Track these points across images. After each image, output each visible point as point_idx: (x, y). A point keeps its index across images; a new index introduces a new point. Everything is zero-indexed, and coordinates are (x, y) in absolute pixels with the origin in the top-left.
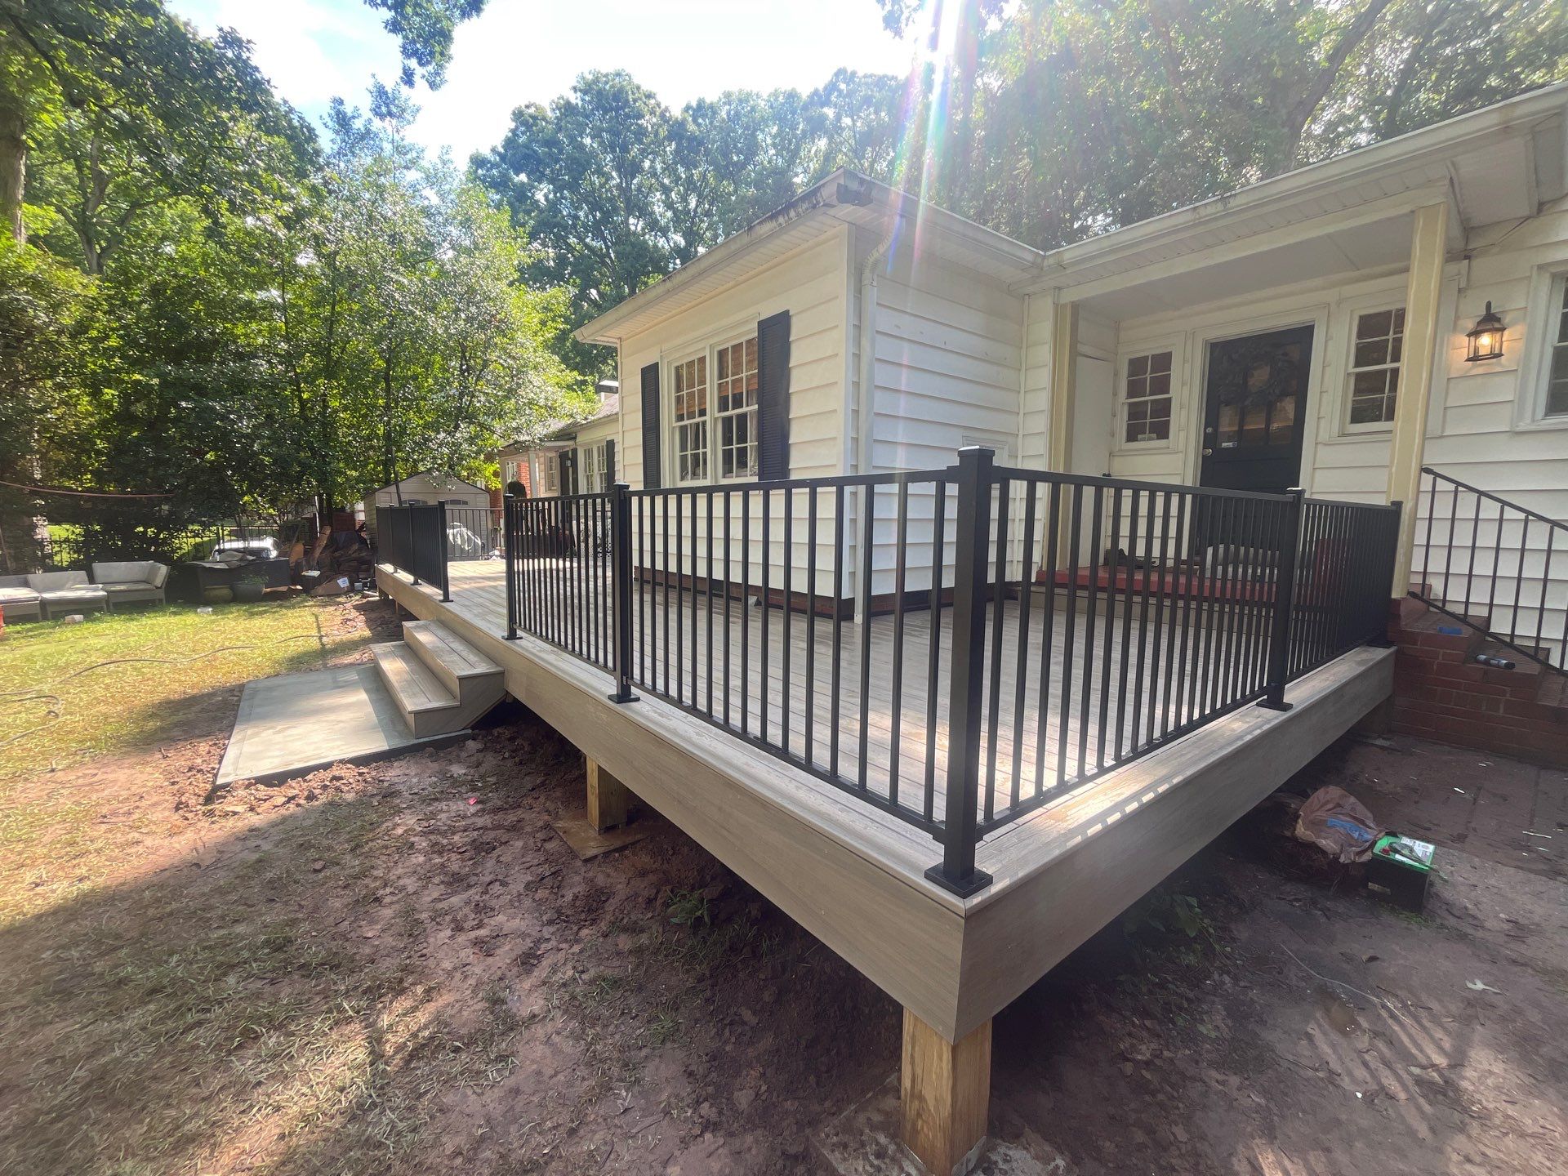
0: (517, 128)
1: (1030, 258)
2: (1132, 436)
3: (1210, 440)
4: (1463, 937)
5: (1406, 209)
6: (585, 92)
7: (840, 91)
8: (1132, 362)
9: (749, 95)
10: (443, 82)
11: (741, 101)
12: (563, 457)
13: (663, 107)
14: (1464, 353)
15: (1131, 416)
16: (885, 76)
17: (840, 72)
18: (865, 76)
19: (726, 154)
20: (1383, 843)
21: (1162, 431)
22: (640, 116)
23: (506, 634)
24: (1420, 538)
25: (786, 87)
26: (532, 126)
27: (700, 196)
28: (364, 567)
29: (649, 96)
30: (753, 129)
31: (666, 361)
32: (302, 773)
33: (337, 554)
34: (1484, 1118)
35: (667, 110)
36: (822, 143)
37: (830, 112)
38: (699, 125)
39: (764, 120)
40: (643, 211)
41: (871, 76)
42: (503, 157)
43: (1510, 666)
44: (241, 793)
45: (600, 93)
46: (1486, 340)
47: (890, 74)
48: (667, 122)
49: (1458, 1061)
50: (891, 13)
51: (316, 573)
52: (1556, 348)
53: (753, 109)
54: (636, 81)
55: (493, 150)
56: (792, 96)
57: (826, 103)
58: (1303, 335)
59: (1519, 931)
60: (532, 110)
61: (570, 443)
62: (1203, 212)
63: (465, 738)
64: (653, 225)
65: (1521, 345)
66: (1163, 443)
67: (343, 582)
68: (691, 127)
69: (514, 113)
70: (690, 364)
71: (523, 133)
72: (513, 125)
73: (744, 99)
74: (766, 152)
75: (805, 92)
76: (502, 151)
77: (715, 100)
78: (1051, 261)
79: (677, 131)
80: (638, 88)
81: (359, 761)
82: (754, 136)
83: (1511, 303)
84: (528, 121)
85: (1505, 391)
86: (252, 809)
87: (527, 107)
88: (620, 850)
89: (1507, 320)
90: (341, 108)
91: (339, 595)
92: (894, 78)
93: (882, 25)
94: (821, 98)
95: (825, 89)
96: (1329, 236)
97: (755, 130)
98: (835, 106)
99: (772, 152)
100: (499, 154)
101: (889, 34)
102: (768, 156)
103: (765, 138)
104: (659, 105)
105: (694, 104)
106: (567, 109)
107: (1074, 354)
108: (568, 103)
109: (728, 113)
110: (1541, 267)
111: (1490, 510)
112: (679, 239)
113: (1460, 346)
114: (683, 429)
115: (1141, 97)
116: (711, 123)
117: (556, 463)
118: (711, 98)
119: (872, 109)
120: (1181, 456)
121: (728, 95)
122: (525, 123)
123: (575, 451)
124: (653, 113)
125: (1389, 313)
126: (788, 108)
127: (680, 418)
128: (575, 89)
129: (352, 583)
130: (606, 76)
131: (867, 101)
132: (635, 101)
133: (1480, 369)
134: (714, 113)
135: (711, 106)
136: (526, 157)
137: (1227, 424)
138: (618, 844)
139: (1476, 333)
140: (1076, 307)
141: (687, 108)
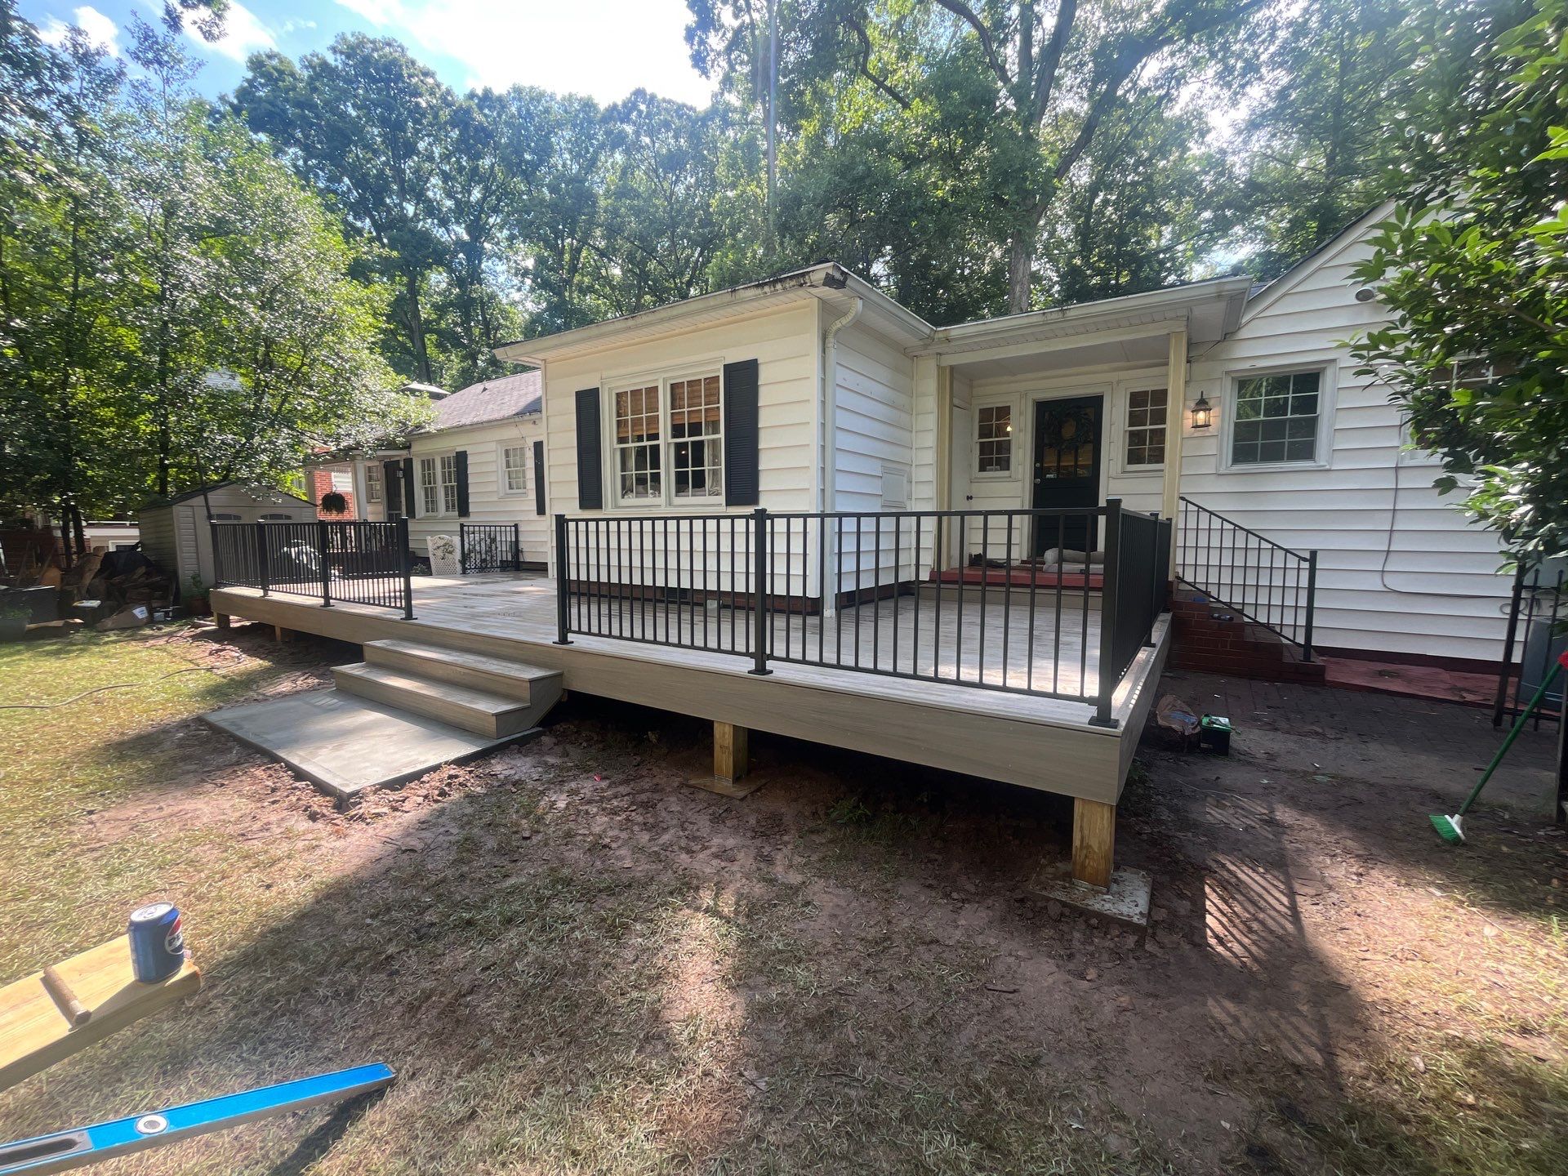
0: (255, 78)
1: (927, 331)
2: (982, 468)
3: (1039, 472)
4: (1250, 763)
5: (1165, 332)
6: (348, 57)
7: (640, 112)
8: (982, 411)
9: (542, 95)
10: (222, 34)
11: (532, 99)
12: (390, 468)
13: (443, 88)
14: (1189, 423)
15: (982, 452)
16: (684, 105)
17: (639, 93)
18: (664, 100)
19: (519, 153)
20: (1205, 720)
21: (1004, 464)
22: (416, 93)
23: (556, 639)
24: (1180, 543)
25: (582, 93)
26: (277, 80)
27: (486, 189)
28: (158, 593)
29: (426, 74)
30: (546, 131)
31: (606, 388)
32: (417, 776)
33: (116, 580)
34: (1290, 827)
35: (448, 92)
36: (619, 157)
37: (629, 129)
38: (486, 116)
39: (559, 125)
40: (419, 196)
41: (669, 102)
42: (237, 110)
43: (1231, 619)
44: (372, 798)
45: (367, 60)
46: (1201, 416)
47: (689, 104)
48: (449, 105)
49: (1272, 811)
50: (698, 52)
51: (95, 603)
52: (1236, 424)
53: (547, 111)
54: (410, 54)
55: (222, 99)
56: (588, 105)
57: (625, 119)
58: (1096, 402)
59: (1271, 757)
60: (275, 62)
61: (404, 453)
62: (1049, 317)
63: (538, 735)
64: (431, 210)
65: (1219, 420)
66: (1006, 473)
67: (140, 612)
68: (478, 117)
69: (251, 61)
70: (636, 393)
71: (263, 85)
72: (250, 75)
73: (538, 97)
74: (561, 155)
75: (603, 104)
76: (235, 101)
77: (504, 92)
78: (941, 335)
79: (461, 118)
80: (413, 63)
81: (461, 762)
82: (547, 137)
83: (1213, 394)
84: (271, 74)
85: (1211, 447)
86: (395, 809)
87: (270, 57)
88: (759, 790)
89: (1211, 403)
90: (80, 39)
91: (140, 628)
92: (691, 109)
93: (690, 63)
94: (616, 114)
95: (625, 105)
96: (1121, 342)
97: (549, 133)
98: (634, 124)
99: (567, 156)
100: (231, 105)
101: (697, 72)
102: (563, 160)
103: (562, 139)
104: (438, 86)
105: (480, 92)
106: (323, 70)
107: (952, 405)
108: (324, 65)
109: (519, 109)
110: (1227, 373)
111: (1216, 523)
112: (461, 232)
113: (1189, 418)
114: (623, 451)
115: (936, 186)
116: (499, 116)
117: (380, 474)
118: (500, 89)
119: (671, 134)
120: (1020, 484)
121: (518, 90)
122: (268, 76)
123: (409, 462)
124: (432, 94)
125: (1146, 393)
126: (584, 115)
127: (621, 440)
128: (334, 50)
129: (151, 611)
130: (373, 42)
131: (667, 125)
132: (410, 76)
133: (1199, 433)
134: (503, 107)
135: (500, 99)
136: (270, 114)
137: (1050, 461)
138: (753, 788)
139: (1195, 411)
140: (952, 368)
141: (472, 96)
